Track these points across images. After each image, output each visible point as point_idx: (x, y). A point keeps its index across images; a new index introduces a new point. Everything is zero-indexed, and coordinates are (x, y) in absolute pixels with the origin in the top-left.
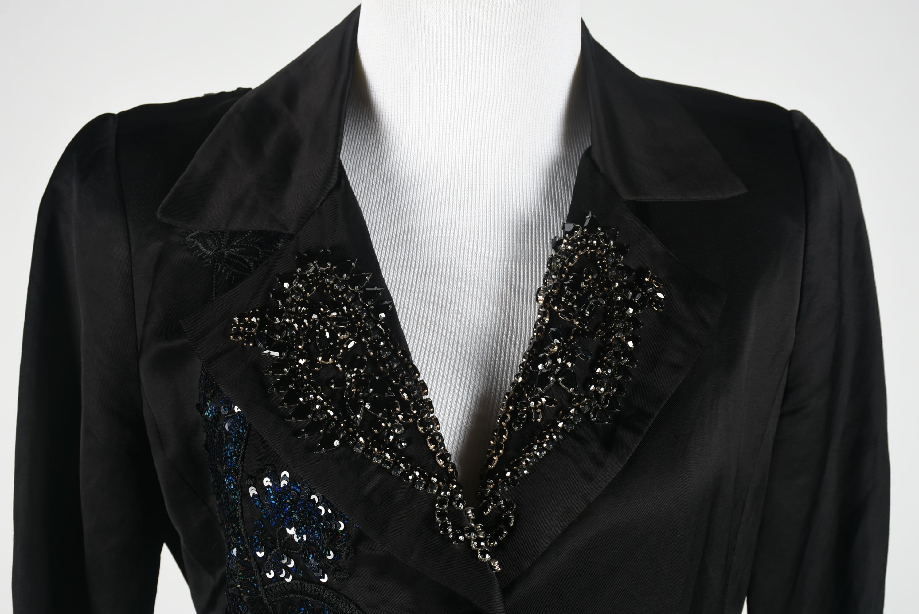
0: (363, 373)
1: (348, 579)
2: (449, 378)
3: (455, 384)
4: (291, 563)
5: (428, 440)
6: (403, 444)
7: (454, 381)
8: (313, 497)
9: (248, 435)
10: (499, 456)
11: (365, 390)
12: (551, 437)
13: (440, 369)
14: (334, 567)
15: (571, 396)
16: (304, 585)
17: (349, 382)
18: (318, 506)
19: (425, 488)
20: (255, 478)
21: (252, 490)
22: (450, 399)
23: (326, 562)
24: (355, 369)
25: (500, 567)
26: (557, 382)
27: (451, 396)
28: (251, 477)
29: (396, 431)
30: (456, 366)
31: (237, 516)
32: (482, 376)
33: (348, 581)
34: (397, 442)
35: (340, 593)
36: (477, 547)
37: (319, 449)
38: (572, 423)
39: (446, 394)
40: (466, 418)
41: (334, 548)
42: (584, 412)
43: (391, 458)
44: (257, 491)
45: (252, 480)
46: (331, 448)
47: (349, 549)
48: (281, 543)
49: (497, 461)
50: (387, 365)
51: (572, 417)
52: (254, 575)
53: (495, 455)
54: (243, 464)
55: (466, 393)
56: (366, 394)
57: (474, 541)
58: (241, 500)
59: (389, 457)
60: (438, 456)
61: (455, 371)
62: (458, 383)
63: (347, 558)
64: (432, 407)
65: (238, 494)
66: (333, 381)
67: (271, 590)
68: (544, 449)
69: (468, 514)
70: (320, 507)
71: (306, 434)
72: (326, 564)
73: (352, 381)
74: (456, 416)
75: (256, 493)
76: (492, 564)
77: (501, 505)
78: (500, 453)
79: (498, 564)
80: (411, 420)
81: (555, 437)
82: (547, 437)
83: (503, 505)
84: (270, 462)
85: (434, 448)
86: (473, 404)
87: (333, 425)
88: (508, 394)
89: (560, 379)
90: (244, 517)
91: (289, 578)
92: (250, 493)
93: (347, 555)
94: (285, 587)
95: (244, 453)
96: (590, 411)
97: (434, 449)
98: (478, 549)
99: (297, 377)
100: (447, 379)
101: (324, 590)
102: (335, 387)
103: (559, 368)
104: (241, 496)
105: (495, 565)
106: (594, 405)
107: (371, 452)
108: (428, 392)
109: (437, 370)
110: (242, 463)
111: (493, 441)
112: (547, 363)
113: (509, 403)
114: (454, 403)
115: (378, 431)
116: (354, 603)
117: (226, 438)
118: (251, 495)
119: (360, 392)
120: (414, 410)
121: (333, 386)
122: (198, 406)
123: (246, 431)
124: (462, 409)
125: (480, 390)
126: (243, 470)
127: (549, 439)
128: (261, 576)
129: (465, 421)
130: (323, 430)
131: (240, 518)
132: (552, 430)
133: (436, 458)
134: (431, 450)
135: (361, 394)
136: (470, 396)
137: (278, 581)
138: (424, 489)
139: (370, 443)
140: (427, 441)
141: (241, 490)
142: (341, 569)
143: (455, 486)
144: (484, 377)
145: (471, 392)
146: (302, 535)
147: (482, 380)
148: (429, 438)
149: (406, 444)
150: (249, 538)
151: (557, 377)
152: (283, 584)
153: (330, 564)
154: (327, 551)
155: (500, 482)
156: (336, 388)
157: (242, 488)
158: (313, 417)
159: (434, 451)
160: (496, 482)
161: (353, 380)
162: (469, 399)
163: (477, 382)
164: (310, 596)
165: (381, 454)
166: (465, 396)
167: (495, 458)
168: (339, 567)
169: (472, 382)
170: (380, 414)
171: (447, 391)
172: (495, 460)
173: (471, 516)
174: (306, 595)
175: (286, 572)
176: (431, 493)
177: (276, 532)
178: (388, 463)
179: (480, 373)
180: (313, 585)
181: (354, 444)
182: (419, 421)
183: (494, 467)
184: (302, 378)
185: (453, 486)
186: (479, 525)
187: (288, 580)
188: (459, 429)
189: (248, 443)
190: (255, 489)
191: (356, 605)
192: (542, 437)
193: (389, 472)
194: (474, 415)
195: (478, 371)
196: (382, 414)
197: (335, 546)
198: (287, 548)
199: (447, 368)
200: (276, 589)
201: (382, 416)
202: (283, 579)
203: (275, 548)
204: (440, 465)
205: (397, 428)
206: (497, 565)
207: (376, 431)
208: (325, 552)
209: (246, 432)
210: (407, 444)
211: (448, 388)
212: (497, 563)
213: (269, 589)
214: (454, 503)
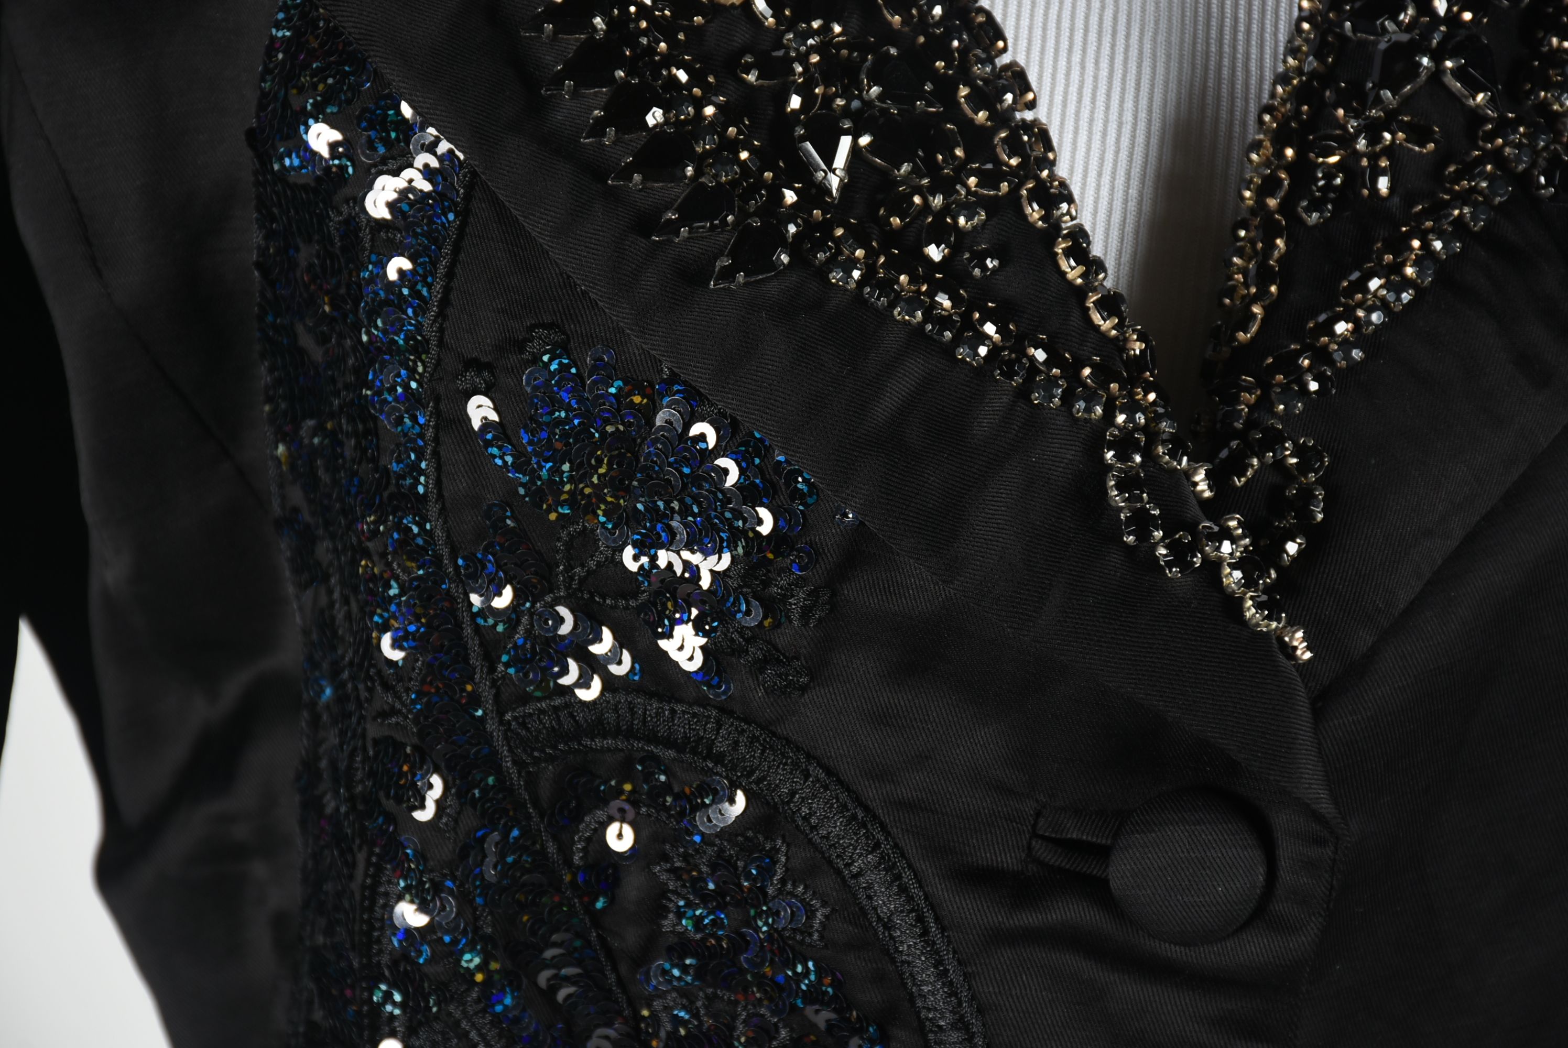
0: (839, 35)
1: (804, 689)
2: (1076, 58)
3: (1096, 78)
4: (601, 640)
5: (1060, 251)
6: (990, 263)
7: (1090, 66)
8: (696, 429)
9: (461, 229)
10: (1267, 302)
11: (851, 88)
12: (1426, 245)
13: (1045, 29)
14: (762, 649)
15: (1476, 117)
16: (646, 710)
17: (801, 65)
18: (716, 459)
19: (1068, 399)
20: (489, 367)
21: (479, 406)
22: (1084, 124)
23: (735, 636)
24: (816, 24)
25: (1308, 648)
26: (1437, 73)
27: (1085, 114)
28: (475, 364)
29: (962, 221)
30: (1094, 19)
31: (421, 489)
32: (1175, 53)
33: (803, 694)
34: (967, 255)
35: (774, 734)
36: (1243, 586)
37: (728, 274)
38: (1488, 201)
39: (1071, 109)
40: (1135, 183)
41: (764, 589)
42: (1516, 167)
43: (953, 307)
44: (496, 409)
45: (479, 373)
46: (762, 274)
47: (814, 594)
48: (572, 578)
49: (1262, 319)
50: (914, 12)
51: (1484, 185)
52: (471, 679)
53: (1255, 299)
54: (441, 325)
55: (1129, 104)
56: (856, 104)
57: (1234, 567)
58: (436, 439)
59: (947, 304)
60: (1093, 302)
61: (1093, 37)
62: (1104, 73)
63: (805, 625)
64: (1049, 147)
65: (422, 420)
66: (749, 59)
67: (523, 725)
68: (1407, 283)
69: (1196, 484)
70: (724, 462)
71: (684, 227)
72: (732, 640)
73: (808, 60)
74: (1106, 179)
75: (494, 417)
76: (1287, 639)
77: (1286, 456)
78: (1272, 294)
79: (1304, 639)
80: (1004, 186)
81: (1438, 245)
82: (1416, 243)
83: (1292, 455)
84: (547, 319)
85: (1081, 276)
86: (1154, 141)
87: (761, 199)
88: (1268, 109)
89: (1449, 64)
90: (446, 494)
91: (588, 687)
92: (470, 420)
93: (806, 613)
94: (573, 717)
95: (447, 290)
96: (1533, 164)
97: (1079, 281)
98: (1245, 594)
99: (635, 45)
100: (1069, 61)
101: (719, 725)
102: (757, 79)
103: (1443, 28)
104: (436, 427)
105: (1295, 643)
106: (1546, 148)
107: (887, 286)
108: (1035, 100)
109: (1038, 32)
110: (440, 320)
111: (1241, 257)
112: (1406, 14)
113: (1280, 139)
114: (1097, 137)
115: (901, 221)
116: (820, 765)
117: (372, 240)
118: (476, 424)
119: (836, 95)
120: (1010, 158)
121: (751, 77)
122: (251, 136)
123: (456, 216)
124: (1123, 155)
125: (1172, 96)
126: (441, 343)
127: (1419, 252)
128: (494, 683)
129: (1133, 192)
130: (733, 214)
131: (433, 497)
132: (1429, 224)
133: (1089, 309)
134: (1070, 284)
135: (840, 102)
136: (1143, 115)
137: (549, 696)
138: (1061, 405)
139: (882, 260)
140: (1057, 254)
141: (436, 407)
142: (785, 657)
143: (1152, 397)
144: (1181, 56)
145: (1143, 103)
146: (652, 552)
147: (1174, 65)
148: (1063, 245)
149: (996, 263)
150: (460, 562)
151: (1438, 57)
152: (567, 705)
153: (748, 641)
154: (743, 601)
155: (1279, 385)
156: (760, 81)
157: (437, 400)
158: (698, 172)
159: (1079, 287)
160: (1264, 383)
161: (815, 59)
162: (1142, 126)
163: (1160, 69)
164: (669, 742)
165: (918, 292)
166: (1128, 117)
167: (1256, 309)
168: (778, 650)
169: (1146, 71)
170: (905, 168)
171: (1073, 97)
172: (1254, 316)
173: (1203, 491)
174: (653, 738)
175: (580, 668)
176: (1086, 416)
177: (559, 539)
178: (944, 322)
179: (1169, 43)
180: (679, 708)
181: (831, 263)
182: (1028, 190)
183: (1251, 337)
184: (651, 50)
185: (1146, 395)
186: (1233, 519)
187: (586, 695)
188: (1117, 217)
189: (462, 256)
190: (490, 404)
191: (829, 772)
192: (1400, 246)
193: (949, 350)
194: (1158, 176)
195: (1161, 38)
196: (913, 169)
197: (766, 584)
198: (590, 593)
199: (1066, 24)
200: (541, 721)
201: (910, 173)
202: (569, 690)
203: (551, 591)
204: (1103, 328)
205: (965, 212)
206: (1301, 642)
207: (896, 221)
208: (734, 604)
209: (454, 221)
210: (1000, 264)
211: (1073, 89)
212: (1300, 634)
213: (518, 723)
214: (1160, 450)
